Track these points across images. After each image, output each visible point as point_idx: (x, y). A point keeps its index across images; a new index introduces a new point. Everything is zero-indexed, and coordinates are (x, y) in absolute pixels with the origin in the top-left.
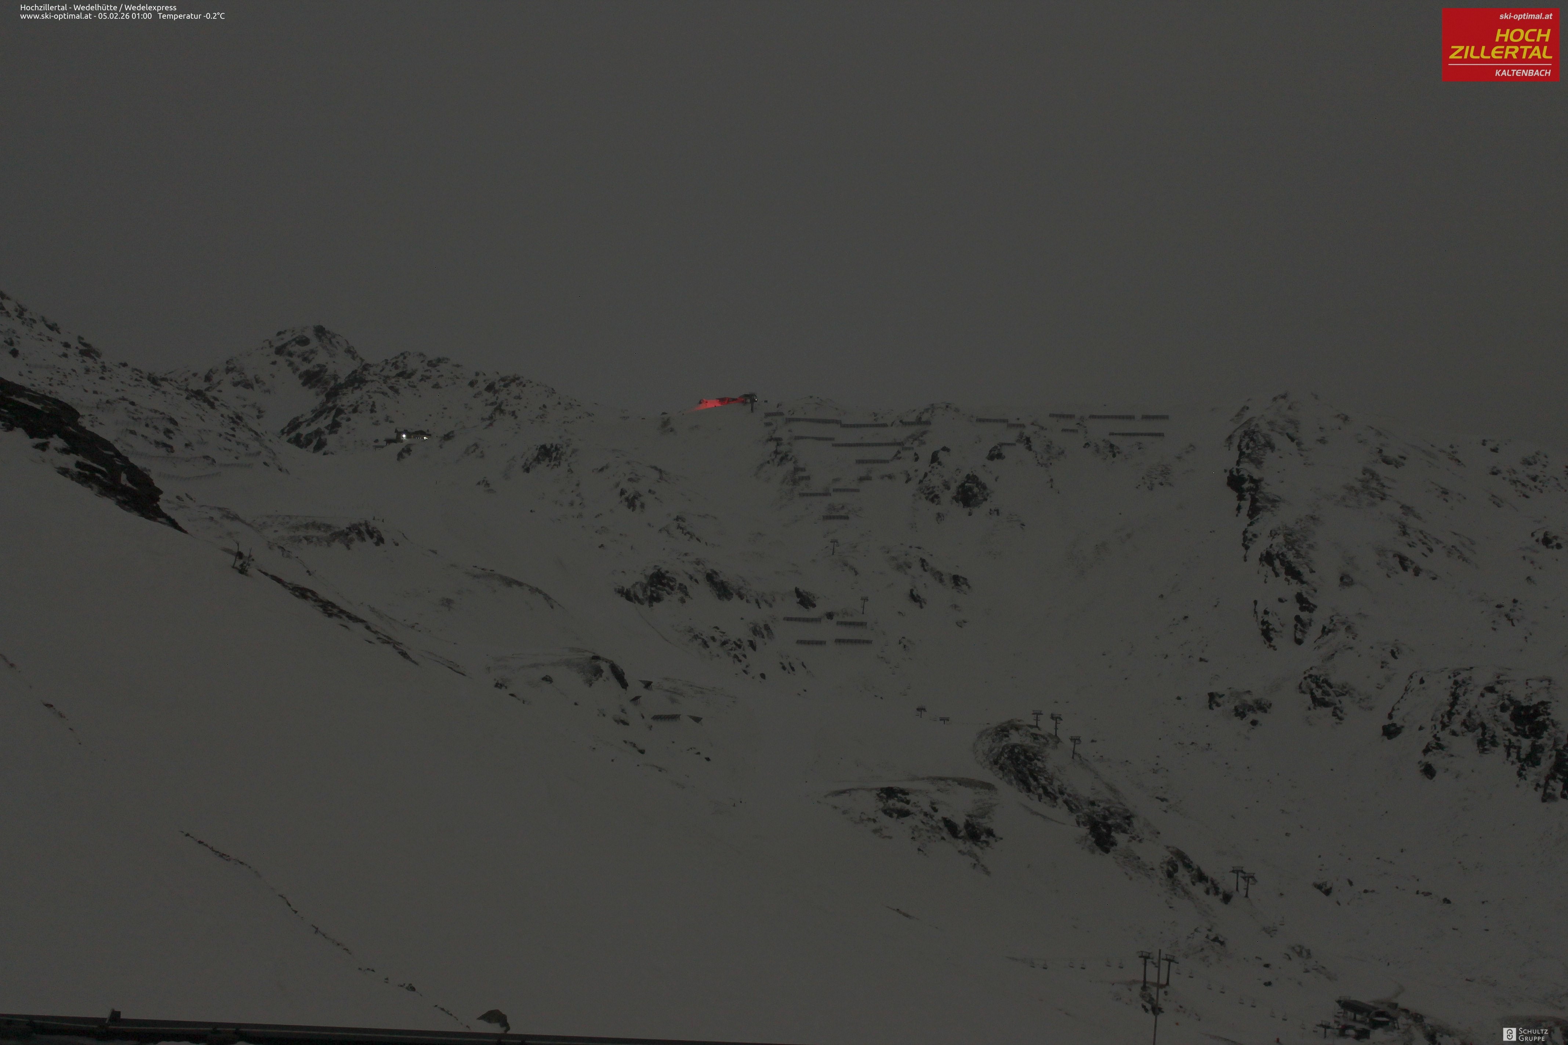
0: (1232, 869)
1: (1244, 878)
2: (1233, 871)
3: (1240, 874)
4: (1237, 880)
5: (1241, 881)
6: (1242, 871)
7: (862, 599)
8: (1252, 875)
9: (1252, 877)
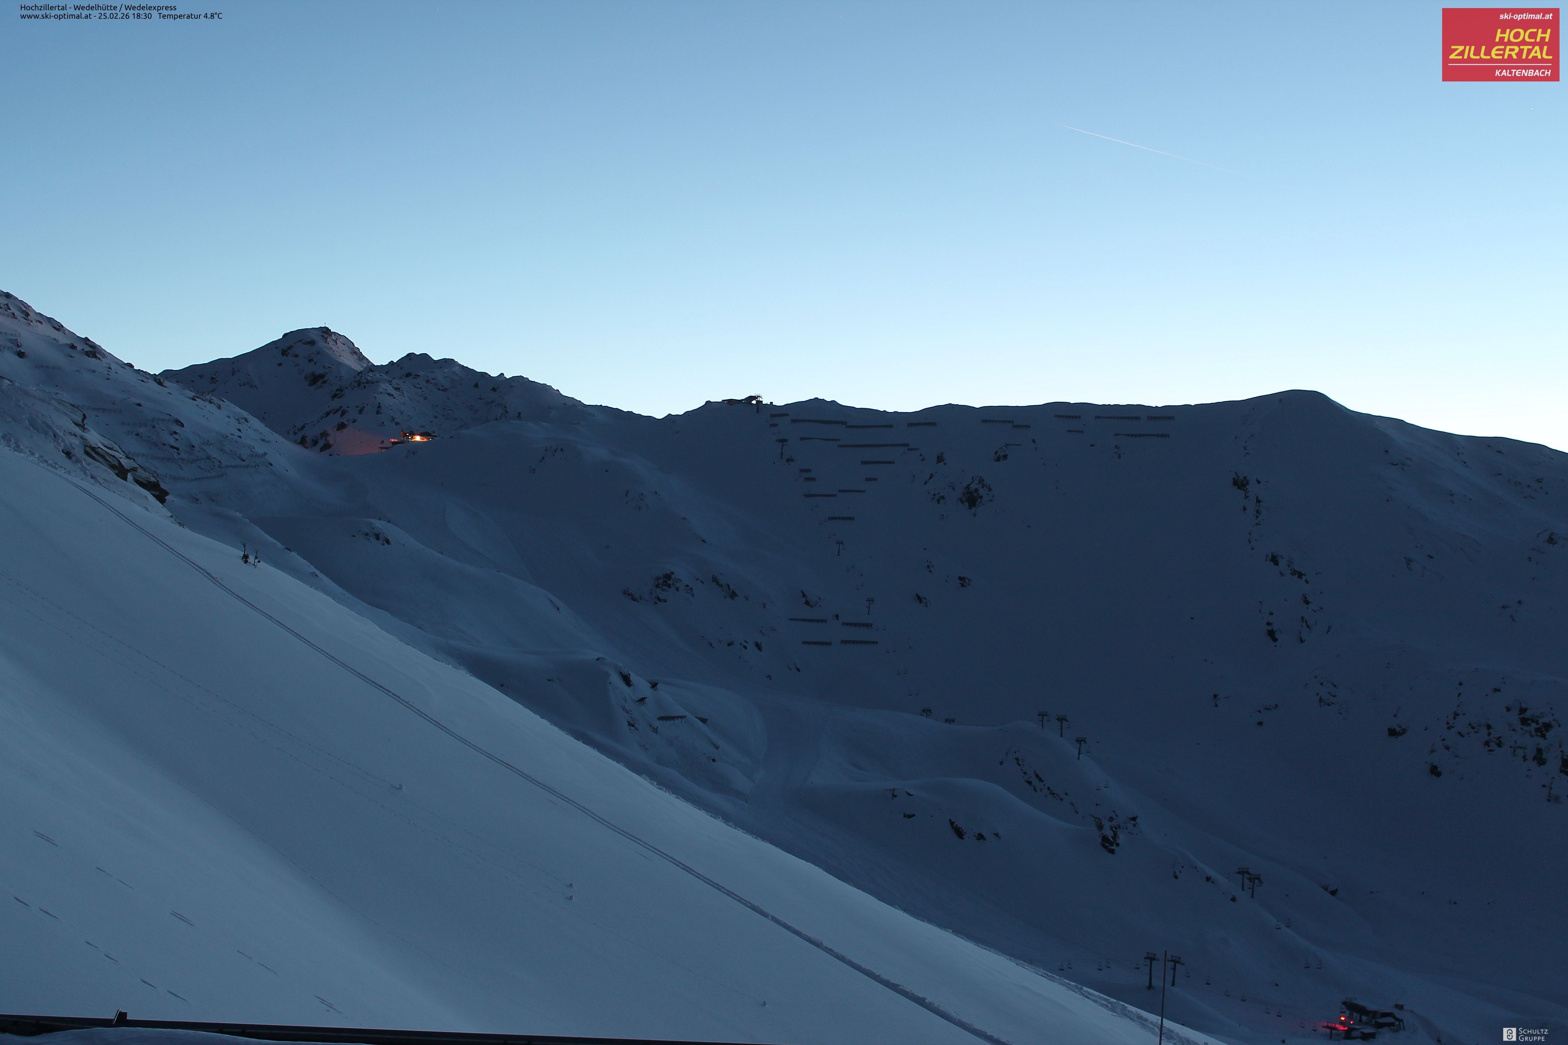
0: (1238, 870)
1: (1250, 879)
2: (1239, 873)
3: (1246, 875)
4: (1243, 880)
5: (1246, 881)
6: (1248, 873)
7: (867, 601)
8: (1258, 876)
9: (1258, 879)
